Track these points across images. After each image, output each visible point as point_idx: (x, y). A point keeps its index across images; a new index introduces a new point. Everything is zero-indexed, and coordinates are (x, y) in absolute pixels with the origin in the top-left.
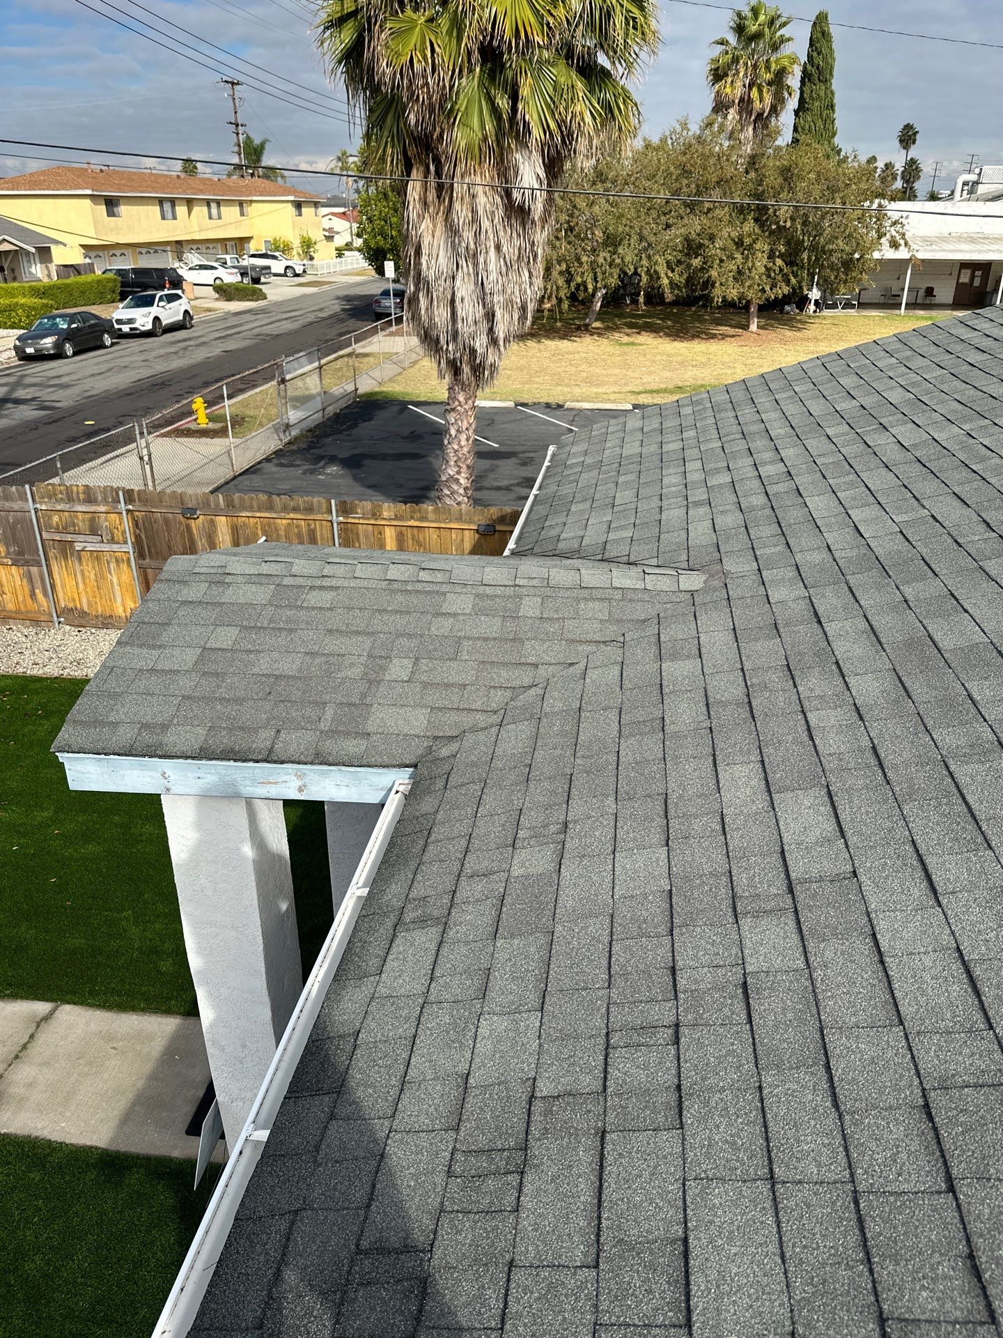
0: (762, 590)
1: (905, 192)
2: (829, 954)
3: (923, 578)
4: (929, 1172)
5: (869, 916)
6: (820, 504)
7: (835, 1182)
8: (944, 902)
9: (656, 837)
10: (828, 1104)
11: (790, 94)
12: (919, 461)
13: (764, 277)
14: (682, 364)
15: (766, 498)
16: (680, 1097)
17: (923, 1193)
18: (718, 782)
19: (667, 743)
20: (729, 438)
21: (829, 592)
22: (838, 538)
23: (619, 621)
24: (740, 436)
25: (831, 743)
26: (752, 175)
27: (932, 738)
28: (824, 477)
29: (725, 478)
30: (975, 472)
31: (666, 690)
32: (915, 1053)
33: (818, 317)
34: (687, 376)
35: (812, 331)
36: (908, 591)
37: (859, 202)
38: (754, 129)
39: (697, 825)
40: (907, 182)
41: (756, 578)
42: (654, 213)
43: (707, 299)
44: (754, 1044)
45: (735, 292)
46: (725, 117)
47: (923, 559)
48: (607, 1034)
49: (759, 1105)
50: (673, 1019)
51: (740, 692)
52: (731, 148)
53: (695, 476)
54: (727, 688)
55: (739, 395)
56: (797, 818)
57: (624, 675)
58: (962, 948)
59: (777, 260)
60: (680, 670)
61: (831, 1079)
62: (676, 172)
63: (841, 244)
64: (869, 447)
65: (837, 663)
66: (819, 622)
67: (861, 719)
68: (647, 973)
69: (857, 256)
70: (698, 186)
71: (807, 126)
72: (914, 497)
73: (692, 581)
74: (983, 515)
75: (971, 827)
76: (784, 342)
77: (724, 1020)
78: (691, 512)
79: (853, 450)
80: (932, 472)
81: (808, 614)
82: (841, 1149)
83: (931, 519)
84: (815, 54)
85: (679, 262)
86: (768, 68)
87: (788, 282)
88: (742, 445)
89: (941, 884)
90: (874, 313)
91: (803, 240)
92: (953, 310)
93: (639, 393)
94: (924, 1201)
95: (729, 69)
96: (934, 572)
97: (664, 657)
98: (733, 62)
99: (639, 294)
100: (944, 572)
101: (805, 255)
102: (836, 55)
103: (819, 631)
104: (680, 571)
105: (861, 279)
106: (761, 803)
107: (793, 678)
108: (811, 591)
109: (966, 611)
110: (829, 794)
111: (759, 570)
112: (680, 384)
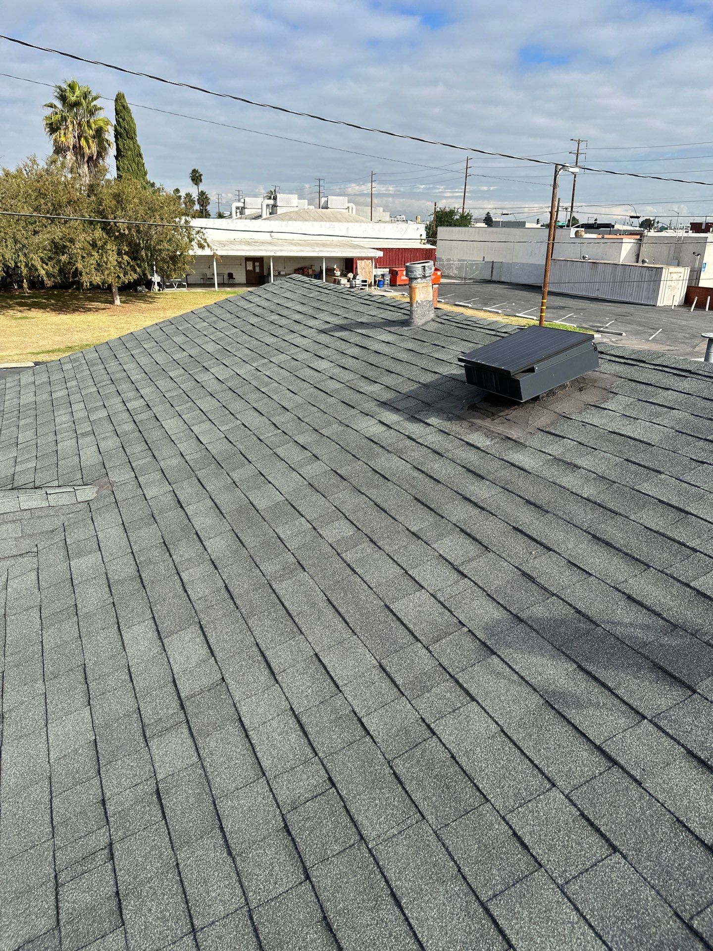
0: (139, 492)
1: (202, 213)
2: (213, 744)
3: (243, 465)
4: (293, 872)
5: (235, 706)
6: (172, 425)
7: (236, 910)
8: (279, 678)
9: (79, 700)
10: (225, 855)
11: (109, 145)
12: (230, 389)
13: (117, 268)
14: (68, 330)
15: (134, 425)
16: (120, 900)
17: (291, 889)
18: (123, 643)
19: (81, 623)
20: (101, 384)
21: (185, 484)
22: (187, 446)
23: (31, 536)
24: (109, 382)
25: (198, 591)
26: (93, 198)
27: (260, 570)
28: (172, 406)
29: (103, 414)
30: (264, 393)
31: (76, 582)
32: (275, 792)
33: (162, 294)
34: (74, 339)
35: (160, 303)
36: (235, 476)
37: (172, 218)
38: (88, 167)
39: (111, 681)
40: (202, 205)
41: (134, 483)
42: (22, 224)
43: (79, 285)
44: (169, 833)
45: (98, 279)
46: (65, 157)
47: (241, 453)
48: (56, 876)
49: (178, 878)
50: (107, 841)
51: (131, 570)
52: (74, 179)
53: (80, 414)
54: (123, 569)
55: (105, 353)
56: (181, 652)
57: (40, 578)
58: (293, 707)
59: (124, 256)
60: (84, 565)
61: (224, 836)
62: (34, 195)
63: (166, 245)
64: (199, 383)
65: (197, 533)
66: (182, 507)
67: (216, 568)
68: (83, 813)
69: (178, 253)
70: (53, 204)
71: (126, 167)
72: (231, 413)
73: (88, 493)
74: (272, 419)
75: (289, 623)
76: (141, 311)
77: (146, 825)
78: (80, 441)
79: (188, 386)
80: (239, 395)
81: (174, 503)
82: (237, 884)
83: (243, 426)
84: (121, 120)
85: (50, 259)
86: (89, 126)
87: (135, 271)
88: (112, 389)
89: (277, 667)
90: (199, 290)
91: (139, 243)
92: (247, 287)
93: (38, 353)
94: (292, 894)
95: (61, 125)
96: (248, 461)
97: (71, 556)
98: (62, 120)
99: (22, 282)
100: (255, 459)
101: (143, 253)
102: (135, 121)
103: (183, 513)
104: (76, 488)
105: (184, 268)
106: (156, 649)
107: (169, 551)
108: (174, 486)
109: (270, 482)
110: (201, 628)
111: (136, 477)
112: (70, 345)
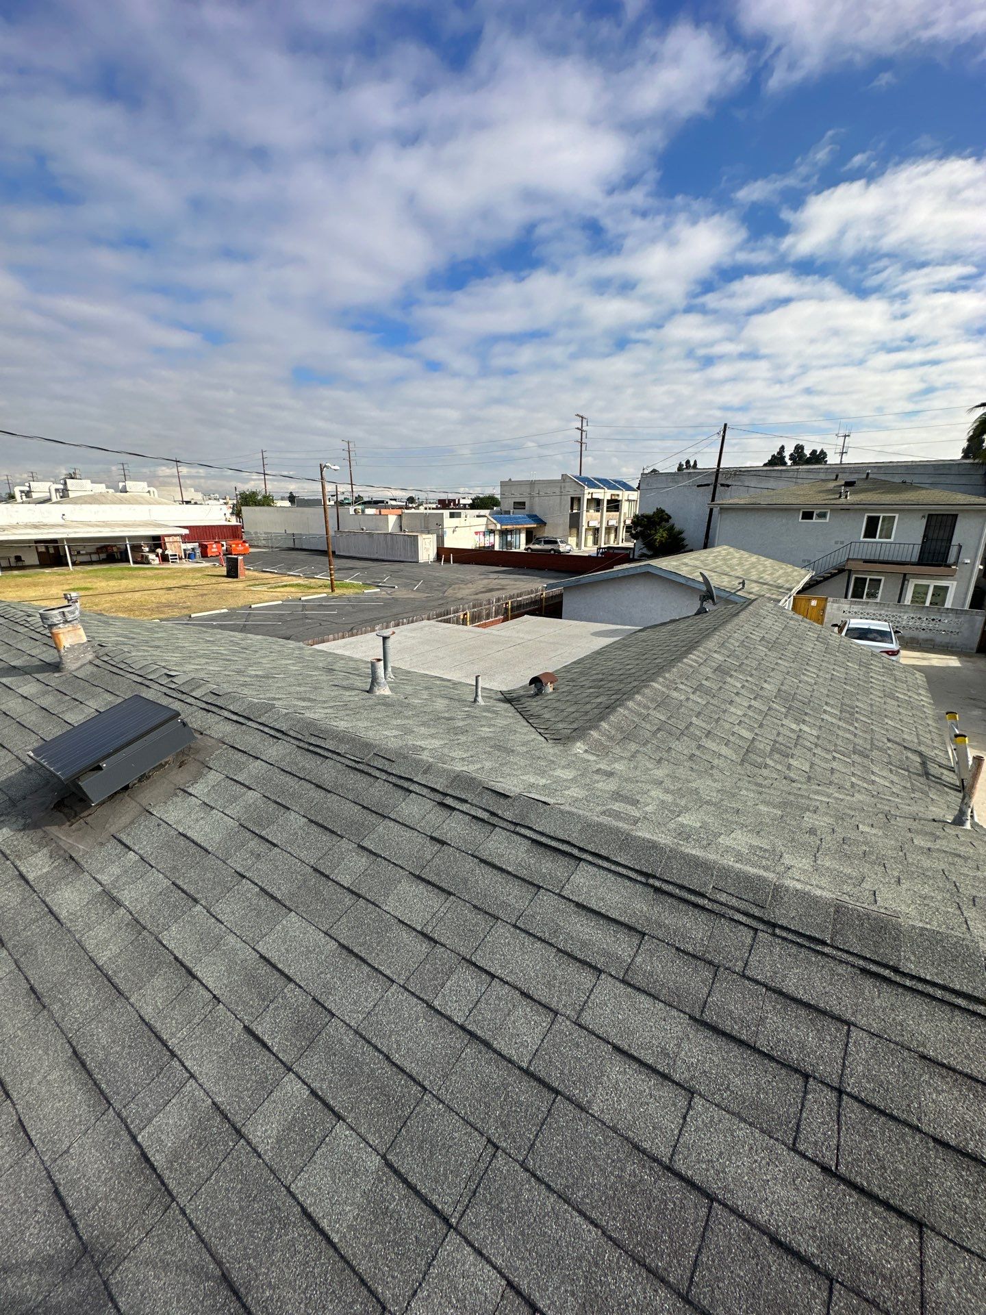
92: (41, 568)
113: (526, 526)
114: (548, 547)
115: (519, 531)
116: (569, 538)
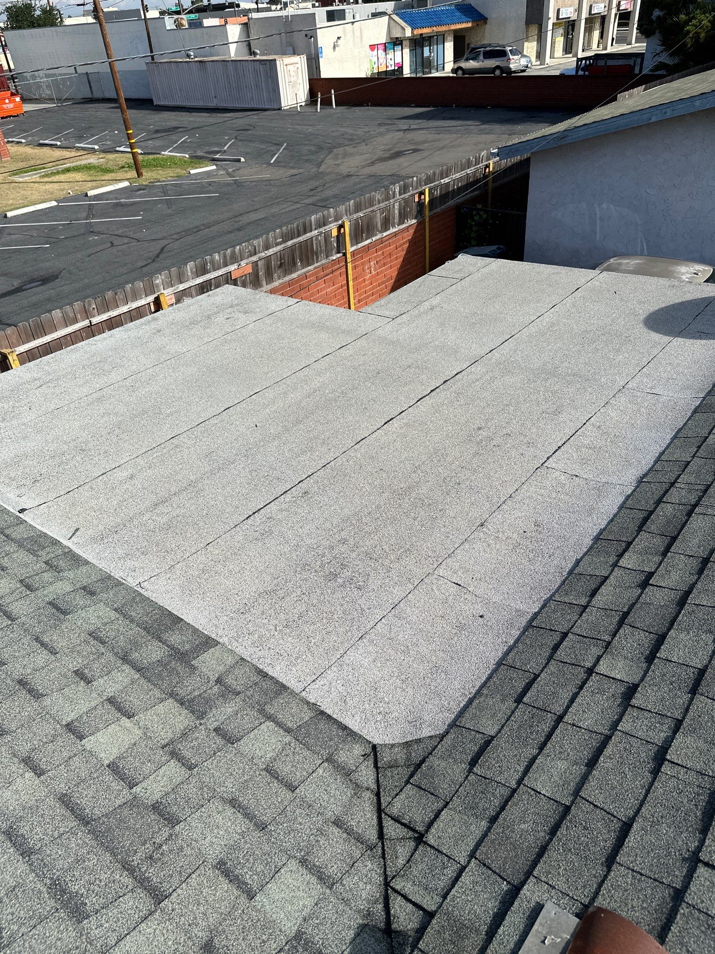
113: (453, 27)
114: (491, 63)
115: (441, 38)
116: (526, 44)
